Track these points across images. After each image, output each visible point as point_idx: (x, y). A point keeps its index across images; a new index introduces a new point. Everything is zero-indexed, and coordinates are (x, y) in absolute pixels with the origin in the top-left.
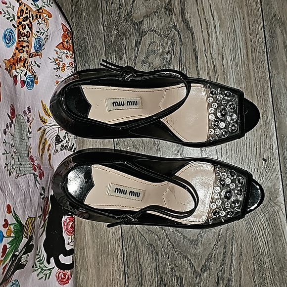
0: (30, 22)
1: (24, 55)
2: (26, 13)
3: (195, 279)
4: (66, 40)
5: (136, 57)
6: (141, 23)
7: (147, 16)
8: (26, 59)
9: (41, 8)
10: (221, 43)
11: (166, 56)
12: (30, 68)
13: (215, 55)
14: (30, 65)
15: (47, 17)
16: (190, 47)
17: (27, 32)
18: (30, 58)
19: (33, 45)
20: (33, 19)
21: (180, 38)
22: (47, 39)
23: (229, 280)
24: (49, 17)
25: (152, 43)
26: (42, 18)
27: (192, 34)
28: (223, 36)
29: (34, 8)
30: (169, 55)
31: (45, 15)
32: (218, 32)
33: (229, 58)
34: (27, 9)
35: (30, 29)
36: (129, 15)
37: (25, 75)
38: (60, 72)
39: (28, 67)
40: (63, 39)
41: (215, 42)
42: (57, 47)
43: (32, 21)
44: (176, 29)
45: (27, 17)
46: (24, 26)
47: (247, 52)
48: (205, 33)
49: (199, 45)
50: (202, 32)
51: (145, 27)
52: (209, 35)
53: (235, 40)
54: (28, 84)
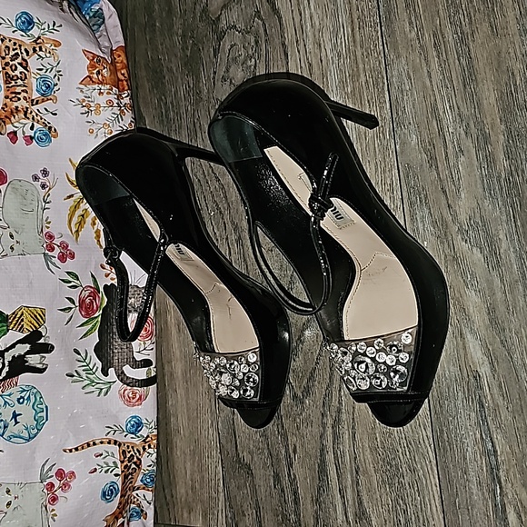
0: (23, 59)
1: (22, 104)
2: (14, 50)
3: (295, 408)
4: (95, 72)
5: (215, 73)
6: (218, 18)
7: (225, 6)
8: (27, 108)
9: (39, 38)
10: (317, 24)
11: (249, 63)
12: (39, 118)
13: (310, 47)
14: (37, 115)
15: (53, 47)
16: (277, 41)
17: (21, 73)
18: (33, 105)
19: (34, 88)
20: (28, 55)
21: (265, 30)
22: (59, 75)
23: (339, 411)
24: (55, 46)
25: (232, 46)
26: (44, 50)
27: (280, 18)
28: (320, 12)
29: (27, 40)
30: (253, 60)
31: (48, 46)
32: (312, 7)
33: (329, 47)
34: (15, 44)
35: (25, 68)
36: (205, 10)
37: (32, 128)
38: (92, 117)
39: (33, 118)
40: (89, 71)
41: (309, 24)
42: (81, 83)
43: (26, 58)
44: (260, 18)
45: (17, 54)
46: (14, 68)
47: (352, 31)
48: (296, 13)
49: (289, 35)
50: (292, 11)
51: (223, 24)
52: (301, 15)
53: (335, 15)
54: (40, 139)
